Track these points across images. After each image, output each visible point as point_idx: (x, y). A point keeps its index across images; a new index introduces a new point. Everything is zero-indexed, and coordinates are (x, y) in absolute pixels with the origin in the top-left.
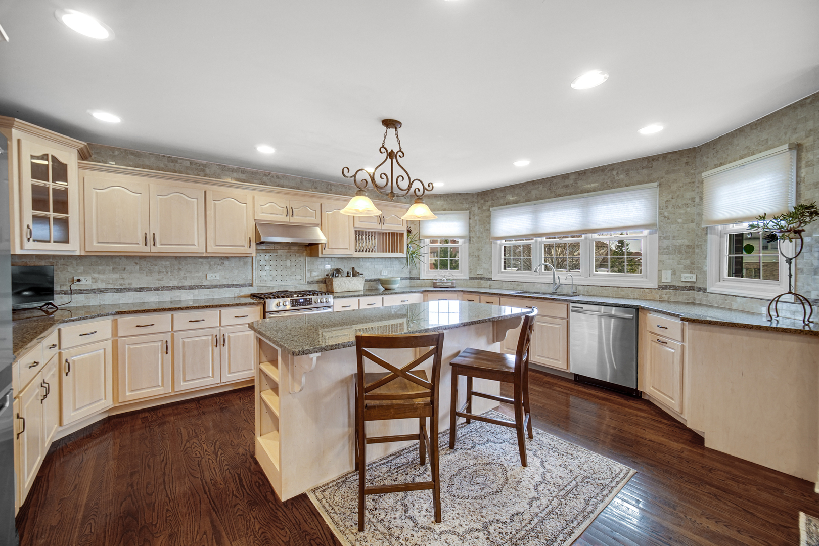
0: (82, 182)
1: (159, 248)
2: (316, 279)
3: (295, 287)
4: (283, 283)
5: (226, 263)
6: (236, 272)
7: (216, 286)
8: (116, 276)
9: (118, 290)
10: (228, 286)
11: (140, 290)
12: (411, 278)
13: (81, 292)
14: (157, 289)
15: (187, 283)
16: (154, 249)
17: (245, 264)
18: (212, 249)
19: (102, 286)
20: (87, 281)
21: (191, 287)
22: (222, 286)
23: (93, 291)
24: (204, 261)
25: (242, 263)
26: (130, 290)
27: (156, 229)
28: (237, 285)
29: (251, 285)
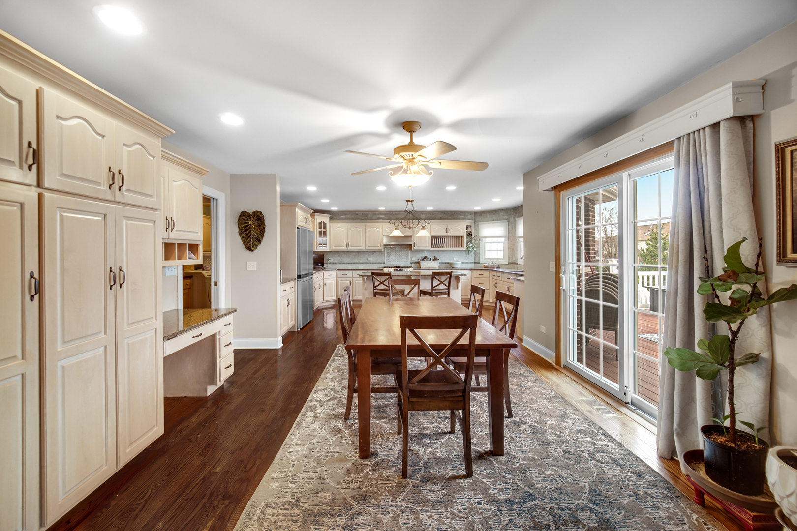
0: (330, 227)
1: (351, 248)
2: (414, 261)
3: (404, 265)
4: (398, 263)
5: (375, 253)
6: (378, 257)
7: (371, 263)
8: (339, 258)
9: (340, 263)
10: (375, 263)
11: (346, 263)
12: (475, 263)
13: (330, 263)
14: (351, 263)
15: (361, 262)
16: (349, 249)
17: (382, 254)
18: (367, 248)
19: (336, 262)
20: (332, 260)
21: (362, 263)
22: (373, 263)
23: (333, 263)
24: (367, 253)
25: (381, 253)
26: (343, 263)
27: (349, 242)
28: (379, 263)
29: (384, 263)
